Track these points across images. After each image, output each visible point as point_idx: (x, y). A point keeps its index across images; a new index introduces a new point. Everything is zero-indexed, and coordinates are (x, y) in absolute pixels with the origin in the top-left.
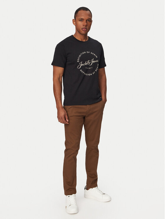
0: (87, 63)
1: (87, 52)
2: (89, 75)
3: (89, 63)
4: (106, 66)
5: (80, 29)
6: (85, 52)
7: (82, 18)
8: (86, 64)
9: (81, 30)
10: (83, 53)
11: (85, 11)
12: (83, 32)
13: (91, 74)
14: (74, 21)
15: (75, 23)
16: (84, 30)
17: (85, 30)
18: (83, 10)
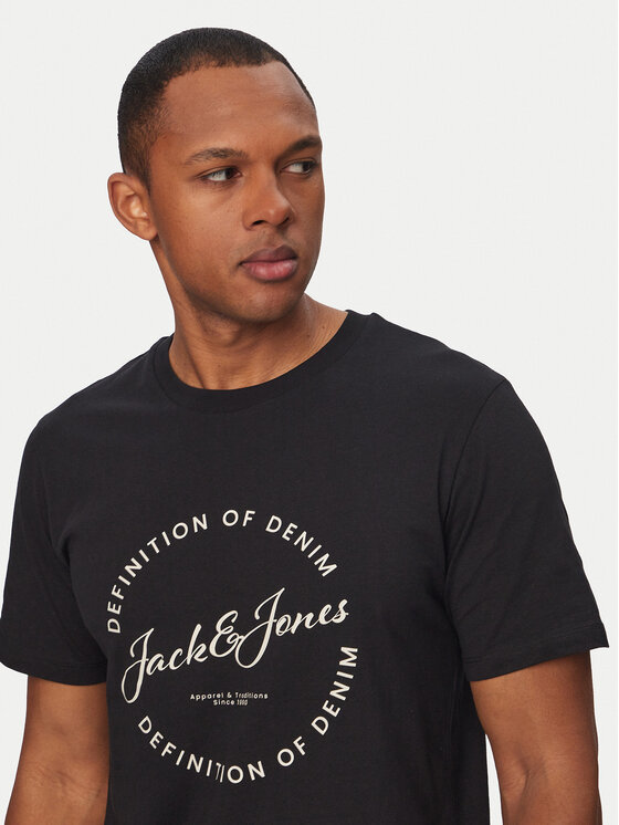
0: (205, 638)
1: (230, 518)
2: (233, 775)
3: (238, 641)
5: (224, 271)
6: (200, 523)
7: (221, 144)
8: (196, 654)
9: (240, 279)
10: (180, 531)
11: (246, 69)
12: (257, 299)
13: (257, 771)
14: (123, 190)
15: (136, 209)
16: (263, 271)
17: (283, 268)
18: (222, 64)
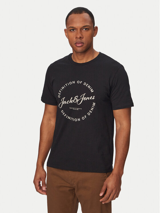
0: (73, 99)
1: (78, 82)
2: (76, 120)
3: (77, 100)
4: (133, 106)
6: (74, 82)
8: (71, 101)
10: (70, 83)
13: (79, 120)
14: (66, 31)
15: (67, 35)
16: (78, 45)
17: (80, 45)
